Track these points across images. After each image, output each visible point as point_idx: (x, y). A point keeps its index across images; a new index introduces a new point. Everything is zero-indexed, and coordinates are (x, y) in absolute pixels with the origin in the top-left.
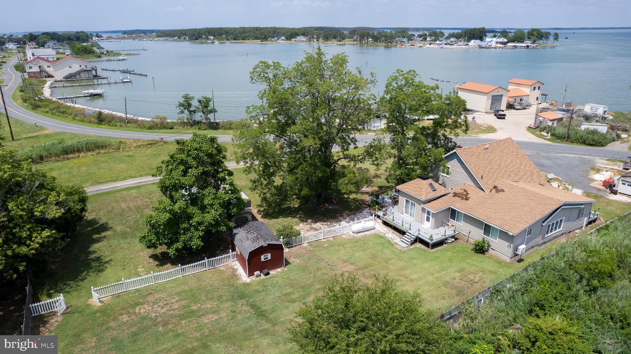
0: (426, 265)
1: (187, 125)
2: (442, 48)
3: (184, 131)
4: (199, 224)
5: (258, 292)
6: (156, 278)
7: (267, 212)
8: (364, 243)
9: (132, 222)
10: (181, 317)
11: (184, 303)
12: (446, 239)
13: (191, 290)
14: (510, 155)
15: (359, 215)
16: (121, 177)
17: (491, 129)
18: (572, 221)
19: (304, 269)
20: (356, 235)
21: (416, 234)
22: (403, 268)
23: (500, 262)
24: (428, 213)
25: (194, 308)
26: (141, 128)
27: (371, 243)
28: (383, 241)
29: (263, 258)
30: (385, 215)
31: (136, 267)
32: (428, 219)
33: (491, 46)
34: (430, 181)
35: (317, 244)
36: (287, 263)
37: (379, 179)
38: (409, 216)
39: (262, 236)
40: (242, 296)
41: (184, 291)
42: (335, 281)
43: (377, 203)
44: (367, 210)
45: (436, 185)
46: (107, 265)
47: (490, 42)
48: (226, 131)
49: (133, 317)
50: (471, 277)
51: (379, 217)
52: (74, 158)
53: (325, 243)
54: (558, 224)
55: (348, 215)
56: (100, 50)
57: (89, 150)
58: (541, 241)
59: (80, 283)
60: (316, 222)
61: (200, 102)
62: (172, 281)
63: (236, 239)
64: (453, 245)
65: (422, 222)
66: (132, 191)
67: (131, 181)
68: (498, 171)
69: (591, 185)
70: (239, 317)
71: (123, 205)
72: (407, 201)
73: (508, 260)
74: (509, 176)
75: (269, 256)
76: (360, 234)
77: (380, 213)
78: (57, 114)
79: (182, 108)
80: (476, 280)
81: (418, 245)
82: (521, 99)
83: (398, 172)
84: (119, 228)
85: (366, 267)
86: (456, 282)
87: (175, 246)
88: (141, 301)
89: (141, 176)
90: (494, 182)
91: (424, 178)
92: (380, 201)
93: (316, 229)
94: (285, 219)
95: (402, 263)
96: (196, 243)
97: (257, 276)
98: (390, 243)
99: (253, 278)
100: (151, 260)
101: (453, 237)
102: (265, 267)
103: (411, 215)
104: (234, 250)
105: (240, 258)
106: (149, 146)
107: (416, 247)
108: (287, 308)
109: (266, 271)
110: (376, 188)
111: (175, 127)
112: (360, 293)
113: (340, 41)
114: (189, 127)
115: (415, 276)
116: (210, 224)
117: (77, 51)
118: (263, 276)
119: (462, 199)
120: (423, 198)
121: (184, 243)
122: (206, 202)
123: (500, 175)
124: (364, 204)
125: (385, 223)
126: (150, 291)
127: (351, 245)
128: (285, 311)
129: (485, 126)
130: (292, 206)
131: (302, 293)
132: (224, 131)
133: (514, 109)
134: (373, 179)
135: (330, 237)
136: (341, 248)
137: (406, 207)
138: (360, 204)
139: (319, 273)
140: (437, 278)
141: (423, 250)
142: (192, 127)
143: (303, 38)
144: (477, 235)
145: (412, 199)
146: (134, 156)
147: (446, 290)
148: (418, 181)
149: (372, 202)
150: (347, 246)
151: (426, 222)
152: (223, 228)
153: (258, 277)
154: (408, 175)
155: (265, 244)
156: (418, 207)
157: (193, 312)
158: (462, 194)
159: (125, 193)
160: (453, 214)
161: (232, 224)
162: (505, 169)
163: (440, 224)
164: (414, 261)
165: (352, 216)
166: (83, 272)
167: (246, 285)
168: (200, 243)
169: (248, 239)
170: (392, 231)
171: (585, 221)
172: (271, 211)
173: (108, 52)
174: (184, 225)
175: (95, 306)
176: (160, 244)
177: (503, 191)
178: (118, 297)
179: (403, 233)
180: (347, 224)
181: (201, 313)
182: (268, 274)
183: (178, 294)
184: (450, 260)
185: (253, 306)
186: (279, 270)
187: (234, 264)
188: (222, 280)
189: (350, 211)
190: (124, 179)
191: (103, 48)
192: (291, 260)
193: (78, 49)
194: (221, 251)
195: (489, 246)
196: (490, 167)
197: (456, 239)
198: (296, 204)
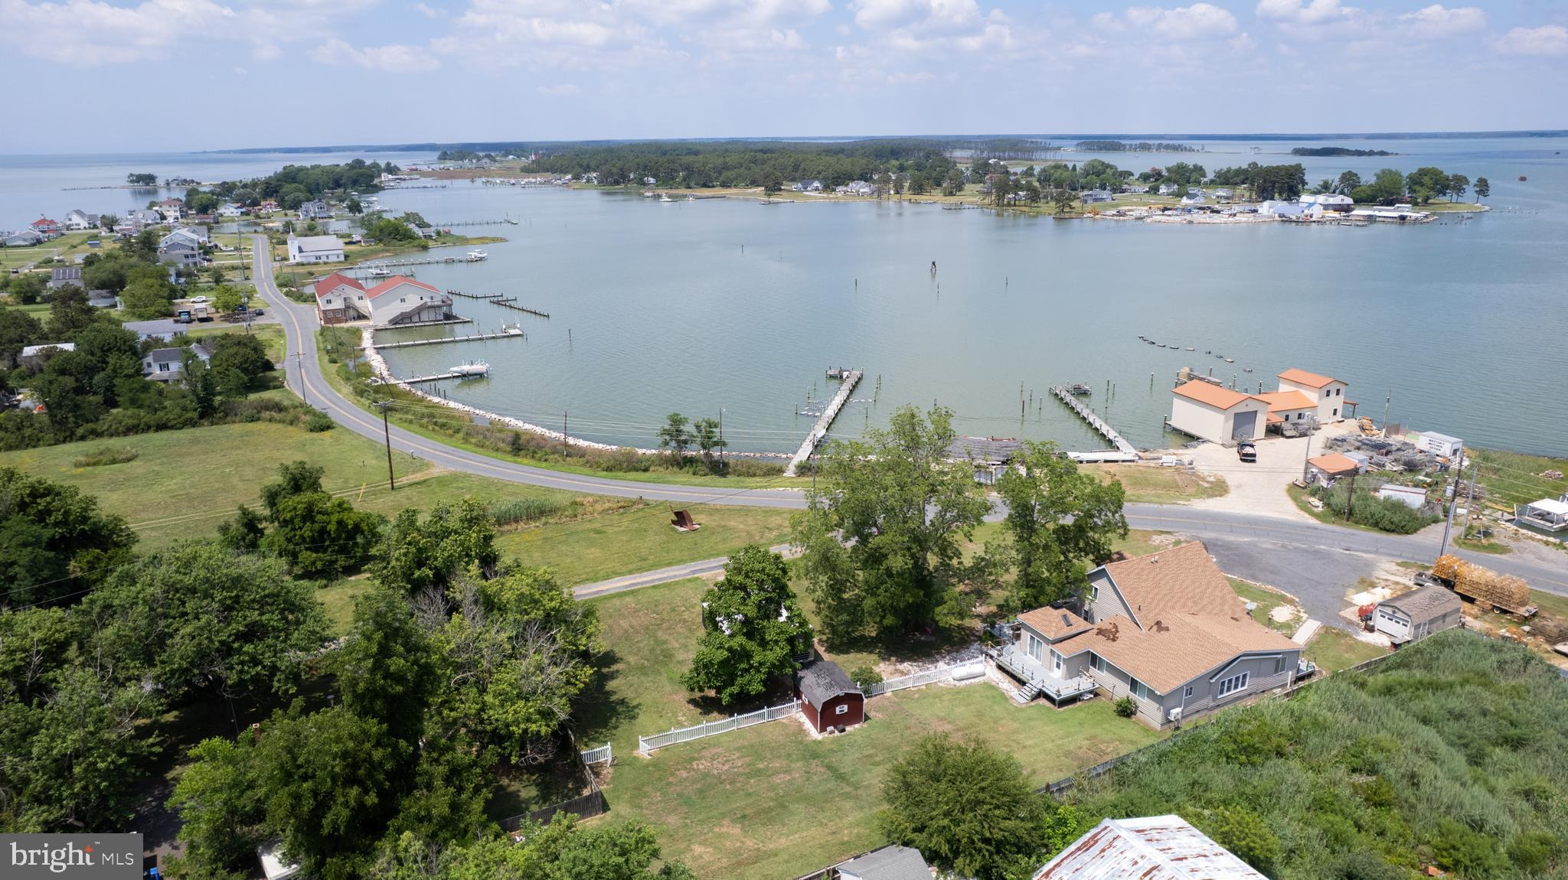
0: (1047, 729)
1: (672, 465)
2: (1190, 222)
3: (669, 478)
4: (761, 664)
5: (833, 751)
6: (708, 729)
7: (832, 643)
8: (968, 696)
9: (646, 652)
10: (749, 776)
11: (747, 759)
12: (1081, 695)
13: (752, 746)
14: (1192, 571)
15: (964, 653)
16: (601, 574)
17: (1219, 488)
18: (1265, 676)
19: (889, 726)
20: (958, 684)
21: (1039, 686)
22: (1016, 731)
23: (1147, 730)
24: (1059, 657)
25: (761, 766)
26: (591, 466)
27: (977, 695)
28: (995, 693)
29: (838, 710)
30: (999, 656)
31: (675, 715)
32: (1058, 666)
33: (1311, 216)
34: (1064, 611)
35: (904, 695)
36: (867, 718)
37: (1000, 591)
38: (1034, 658)
39: (837, 683)
40: (815, 755)
41: (744, 747)
42: (927, 739)
43: (992, 636)
44: (976, 645)
45: (1071, 616)
46: (636, 710)
47: (1311, 205)
48: (742, 478)
49: (692, 773)
50: (1103, 746)
51: (992, 657)
52: (510, 532)
53: (915, 692)
54: (1240, 681)
55: (949, 652)
56: (425, 230)
57: (530, 518)
58: (1212, 704)
59: (614, 732)
60: (902, 661)
61: (698, 427)
62: (726, 734)
63: (802, 683)
64: (1091, 702)
65: (1050, 669)
66: (627, 599)
67: (618, 581)
68: (1167, 598)
69: (1342, 613)
70: (815, 778)
71: (624, 623)
72: (1032, 638)
73: (1159, 728)
74: (1184, 606)
75: (845, 708)
76: (963, 683)
77: (994, 653)
78: (431, 428)
79: (668, 438)
80: (1108, 751)
81: (1042, 701)
82: (1300, 415)
83: (1022, 594)
84: (632, 659)
85: (968, 728)
86: (1080, 753)
87: (728, 691)
88: (696, 755)
89: (631, 572)
90: (1158, 614)
91: (1056, 607)
92: (996, 632)
93: (903, 673)
94: (859, 656)
95: (1016, 725)
96: (756, 687)
97: (831, 732)
98: (1004, 697)
99: (826, 734)
100: (691, 707)
101: (1091, 692)
102: (840, 722)
103: (1037, 657)
104: (799, 697)
105: (809, 710)
106: (621, 510)
107: (1038, 705)
108: (870, 771)
109: (841, 727)
110: (994, 609)
111: (652, 468)
112: (953, 752)
113: (951, 194)
114: (675, 469)
115: (1029, 742)
116: (773, 665)
117: (378, 233)
118: (837, 733)
119: (1108, 638)
120: (1051, 637)
121: (742, 688)
122: (768, 637)
123: (1170, 604)
124: (974, 635)
125: (1000, 668)
126: (703, 746)
127: (950, 697)
128: (868, 775)
129: (1211, 479)
130: (866, 633)
131: (887, 755)
132: (738, 479)
133: (1283, 435)
134: (991, 592)
135: (922, 684)
136: (937, 700)
137: (1031, 646)
138: (968, 635)
139: (908, 732)
140: (1058, 746)
141: (1049, 709)
142: (681, 468)
143: (862, 187)
144: (1122, 691)
145: (1037, 637)
146: (604, 532)
147: (1067, 761)
148: (1048, 610)
149: (985, 633)
150: (944, 698)
151: (1056, 669)
152: (789, 671)
153: (832, 734)
154: (1036, 598)
155: (841, 693)
156: (1046, 648)
157: (759, 770)
158: (1109, 631)
159: (617, 602)
160: (1094, 660)
161: (798, 665)
162: (1179, 595)
163: (1074, 672)
164: (1032, 723)
165: (955, 654)
166: (611, 718)
167: (816, 742)
168: (761, 688)
169: (819, 685)
170: (1009, 679)
171: (1290, 675)
172: (837, 642)
173: (438, 233)
174: (743, 666)
175: (644, 759)
176: (709, 688)
177: (1167, 629)
178: (667, 750)
179: (1022, 683)
180: (946, 667)
181: (770, 772)
182: (843, 730)
183: (738, 749)
184: (1081, 724)
185: (829, 767)
186: (857, 726)
187: (798, 715)
188: (787, 735)
189: (951, 646)
190: (607, 577)
191: (429, 226)
192: (871, 714)
193: (381, 231)
194: (778, 697)
195: (1137, 707)
196: (1156, 591)
197: (1096, 695)
198: (871, 631)
